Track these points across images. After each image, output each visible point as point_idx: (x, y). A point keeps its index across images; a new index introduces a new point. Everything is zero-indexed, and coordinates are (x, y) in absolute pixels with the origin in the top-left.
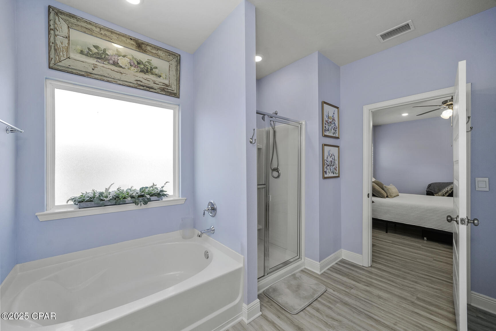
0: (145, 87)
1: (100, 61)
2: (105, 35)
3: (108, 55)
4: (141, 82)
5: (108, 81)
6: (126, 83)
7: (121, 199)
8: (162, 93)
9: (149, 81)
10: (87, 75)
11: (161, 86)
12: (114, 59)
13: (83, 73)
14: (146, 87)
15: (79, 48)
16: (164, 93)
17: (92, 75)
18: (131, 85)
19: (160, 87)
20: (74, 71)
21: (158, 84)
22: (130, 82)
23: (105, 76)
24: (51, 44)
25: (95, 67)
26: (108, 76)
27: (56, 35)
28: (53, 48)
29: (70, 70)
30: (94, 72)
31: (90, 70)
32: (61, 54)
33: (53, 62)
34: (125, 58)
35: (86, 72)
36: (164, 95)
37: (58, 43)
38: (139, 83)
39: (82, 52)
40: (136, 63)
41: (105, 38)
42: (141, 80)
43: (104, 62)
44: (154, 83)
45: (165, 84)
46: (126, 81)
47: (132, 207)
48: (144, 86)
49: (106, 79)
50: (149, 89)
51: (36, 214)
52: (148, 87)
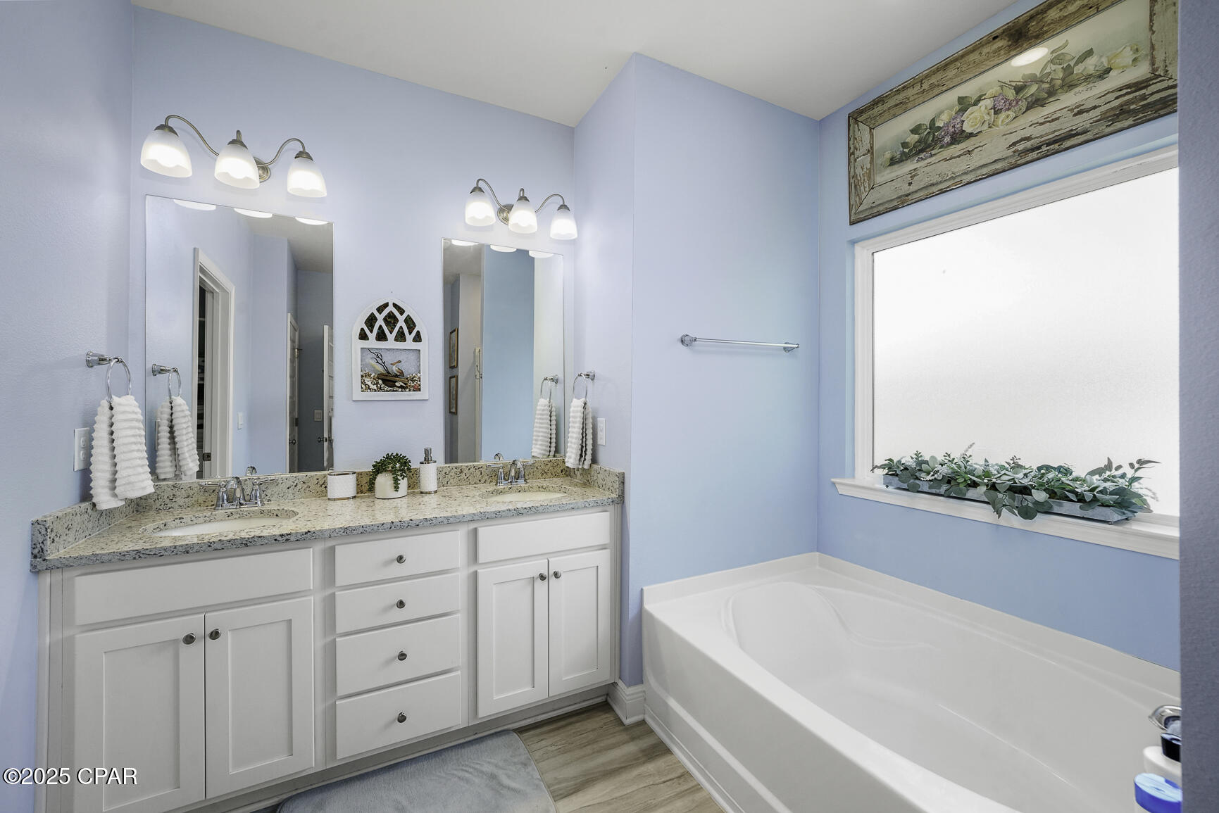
0: (1044, 148)
1: (922, 155)
2: (932, 87)
3: (939, 128)
4: (1028, 139)
5: (942, 192)
6: (985, 171)
7: (962, 486)
8: (1119, 125)
9: (1057, 119)
10: (903, 201)
11: (1103, 109)
12: (954, 127)
13: (895, 203)
14: (1048, 145)
15: (888, 155)
16: (1130, 121)
17: (910, 197)
18: (999, 166)
19: (1107, 111)
20: (881, 208)
21: (1095, 107)
22: (995, 161)
23: (933, 185)
24: (852, 181)
25: (912, 177)
26: (940, 179)
27: (855, 160)
28: (853, 185)
29: (875, 210)
30: (913, 188)
31: (906, 189)
32: (862, 188)
33: (854, 211)
34: (982, 103)
35: (899, 198)
36: (1130, 127)
37: (859, 171)
38: (1020, 147)
39: (893, 162)
40: (1011, 94)
41: (936, 91)
42: (1026, 133)
43: (933, 152)
44: (1075, 115)
45: (1128, 86)
46: (984, 166)
48: (1039, 148)
49: (935, 189)
50: (1058, 143)
51: (833, 480)
52: (1055, 142)
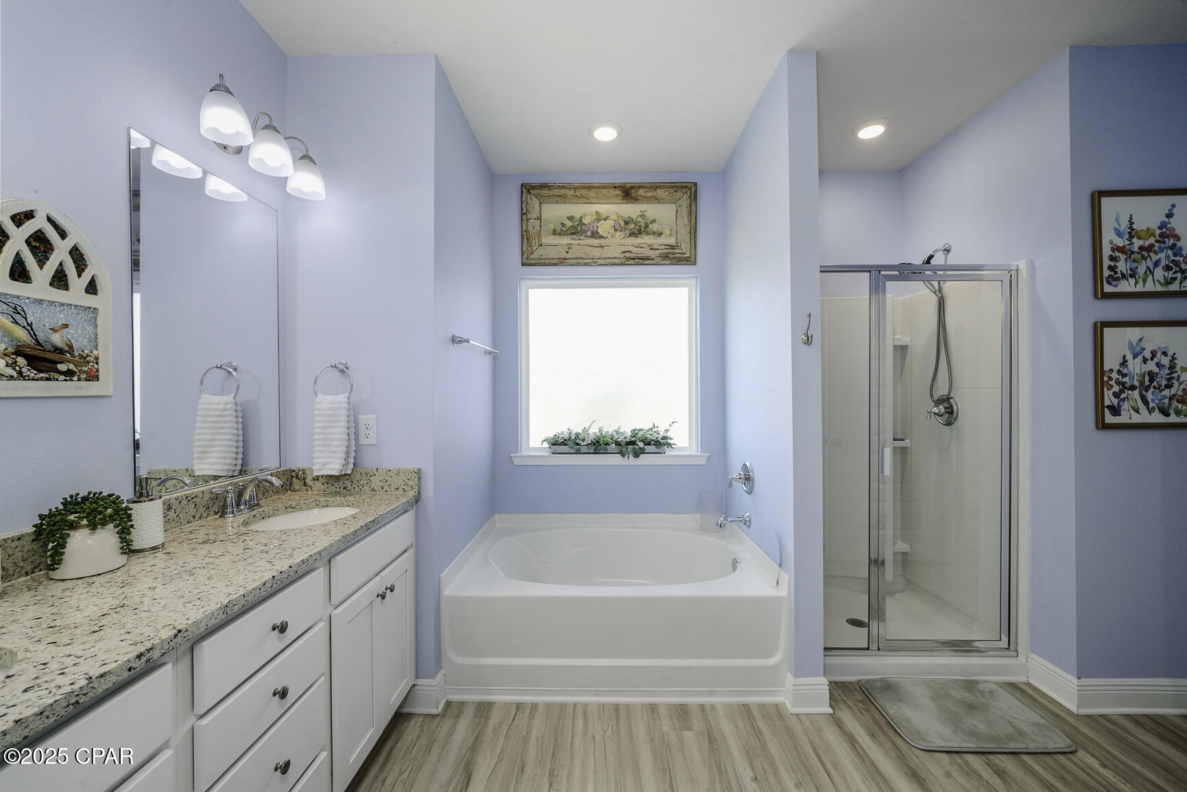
0: (637, 260)
1: (574, 237)
2: (582, 196)
3: (584, 224)
4: (631, 252)
5: (586, 264)
6: (609, 261)
7: (602, 445)
8: (665, 262)
9: (643, 247)
10: (561, 262)
11: (662, 251)
12: (593, 227)
13: (556, 261)
14: (639, 259)
15: (552, 227)
16: (669, 262)
17: (566, 261)
18: (616, 261)
19: (662, 253)
20: (546, 261)
21: (657, 249)
22: (615, 258)
23: (581, 258)
24: (524, 233)
25: (569, 248)
26: (585, 256)
27: (528, 220)
28: (525, 237)
29: (542, 261)
30: (569, 256)
31: (564, 255)
32: (533, 242)
33: (525, 256)
34: (608, 221)
35: (559, 259)
36: (669, 264)
37: (530, 229)
38: (628, 255)
39: (555, 233)
40: (623, 224)
41: (581, 200)
42: (631, 249)
43: (581, 238)
44: (650, 249)
45: (669, 245)
46: (609, 258)
47: (616, 460)
48: (635, 259)
49: (582, 261)
50: (642, 260)
51: (511, 455)
52: (641, 259)
